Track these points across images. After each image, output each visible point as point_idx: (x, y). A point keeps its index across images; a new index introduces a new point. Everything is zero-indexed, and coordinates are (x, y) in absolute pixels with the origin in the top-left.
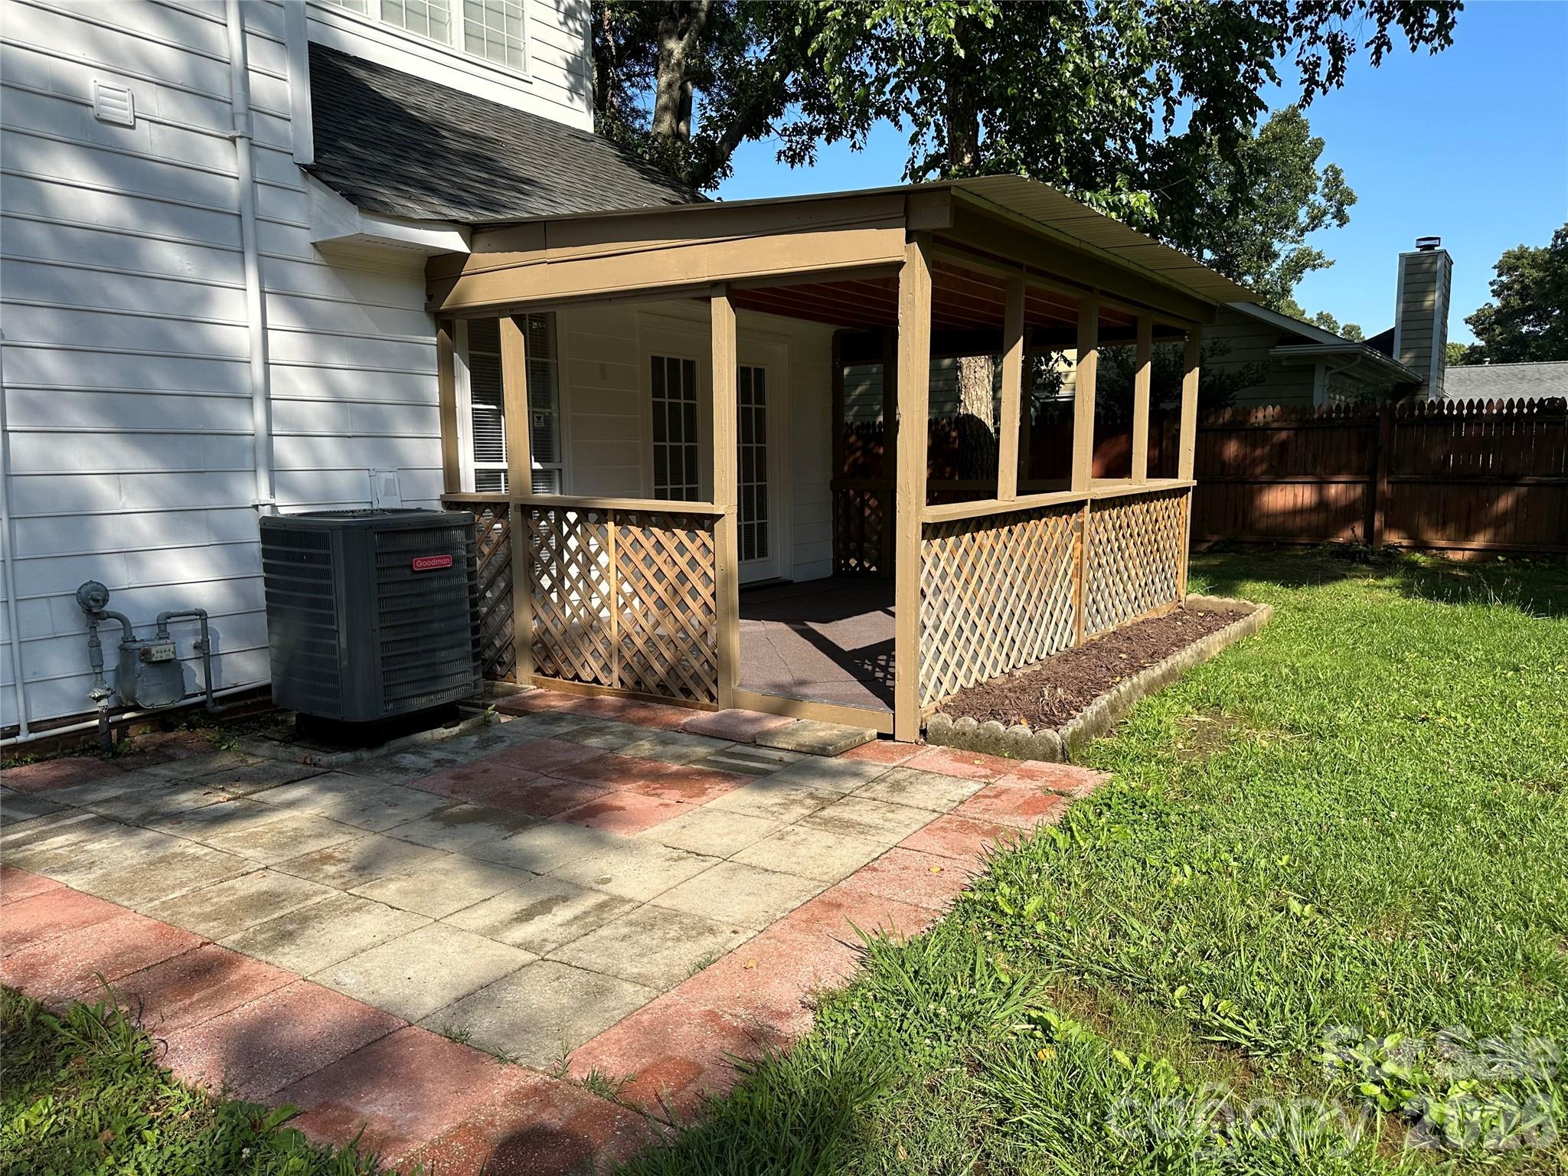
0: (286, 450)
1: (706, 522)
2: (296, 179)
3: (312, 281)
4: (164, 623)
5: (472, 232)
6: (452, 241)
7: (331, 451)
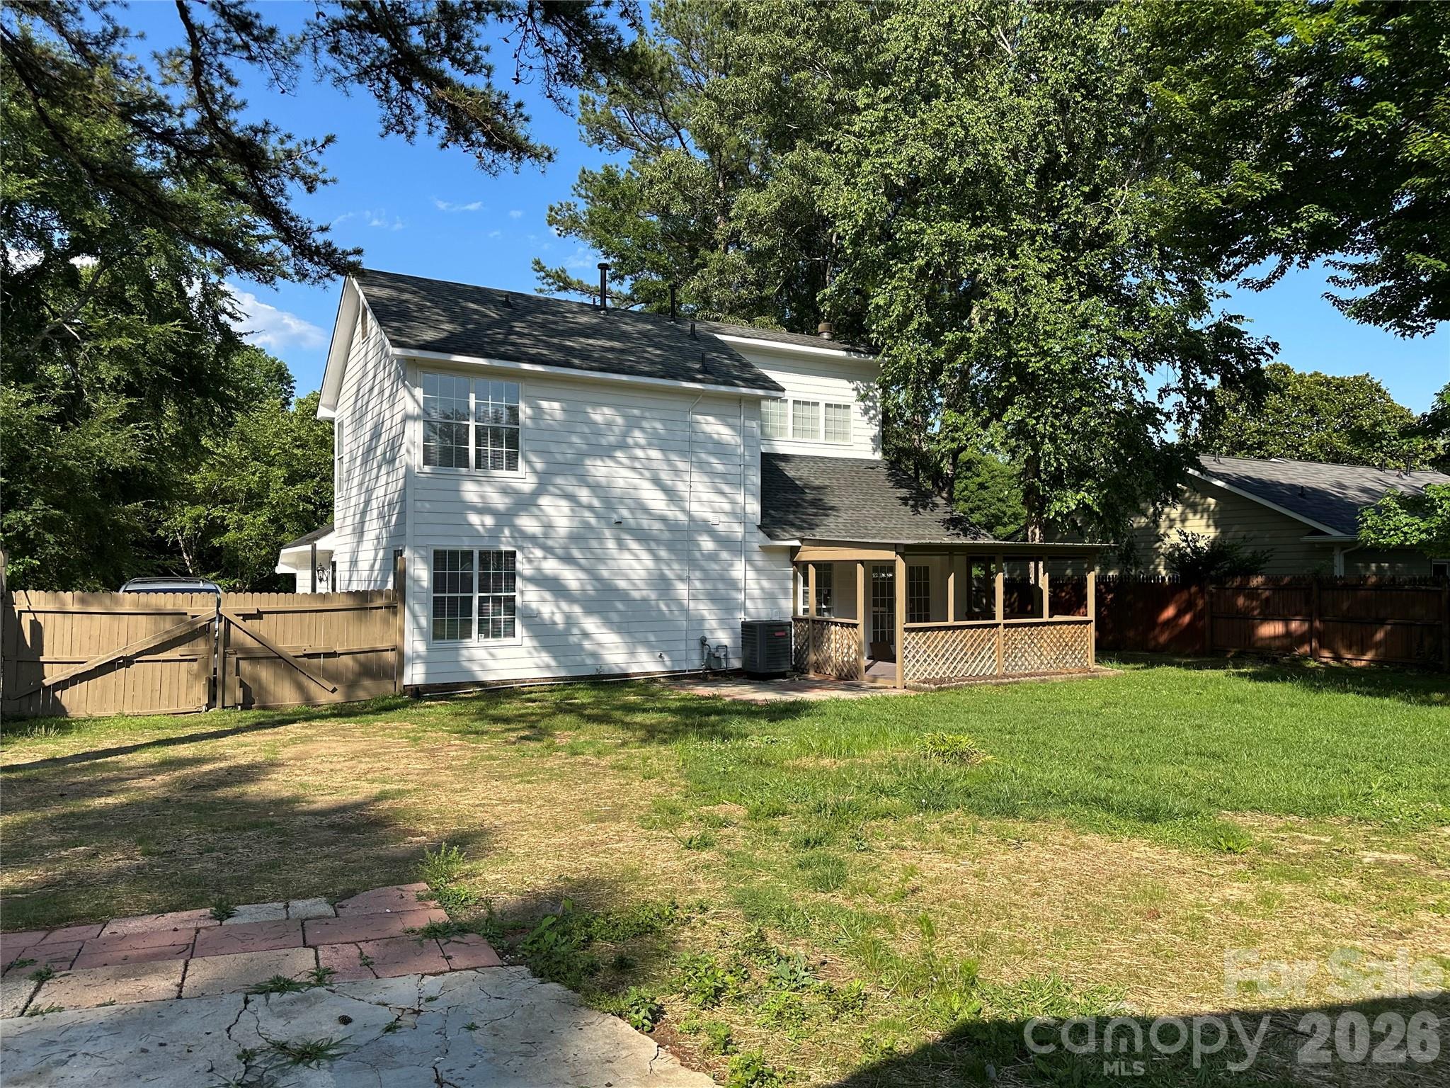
0: (749, 604)
1: (855, 626)
2: (756, 529)
3: (758, 558)
4: (717, 648)
5: (802, 540)
6: (796, 543)
7: (760, 604)
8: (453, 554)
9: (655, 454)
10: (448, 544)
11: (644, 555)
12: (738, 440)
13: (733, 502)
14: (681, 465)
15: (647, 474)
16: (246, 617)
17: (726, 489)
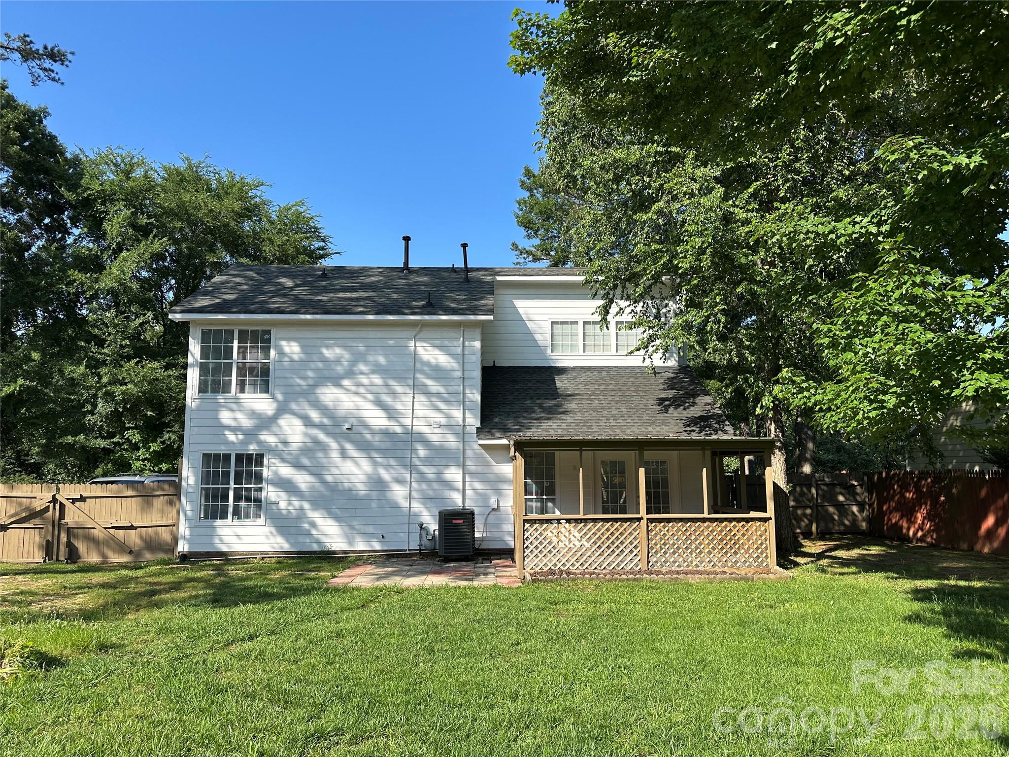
8: (217, 456)
9: (377, 380)
10: (212, 449)
11: (364, 462)
12: (455, 365)
13: (449, 417)
14: (399, 389)
15: (370, 397)
16: (74, 501)
17: (442, 406)
